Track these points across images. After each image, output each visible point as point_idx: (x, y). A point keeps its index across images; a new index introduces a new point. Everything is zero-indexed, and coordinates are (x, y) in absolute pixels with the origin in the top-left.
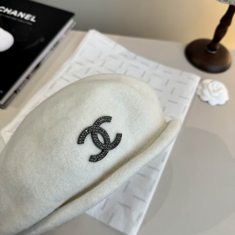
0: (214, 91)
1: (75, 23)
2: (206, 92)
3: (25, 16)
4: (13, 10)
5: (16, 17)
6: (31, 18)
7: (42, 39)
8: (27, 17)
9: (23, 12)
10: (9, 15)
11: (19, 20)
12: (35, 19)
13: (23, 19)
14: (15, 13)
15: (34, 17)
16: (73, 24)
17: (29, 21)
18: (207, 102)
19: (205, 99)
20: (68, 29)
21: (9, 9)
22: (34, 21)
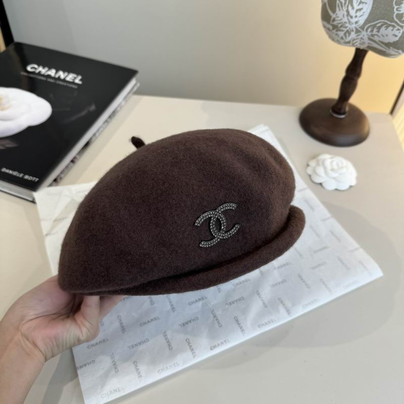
0: (332, 170)
1: (138, 85)
2: (320, 170)
3: (67, 76)
4: (50, 68)
5: (54, 78)
6: (75, 78)
7: (93, 108)
8: (70, 77)
9: (64, 71)
10: (43, 75)
11: (58, 82)
12: (81, 80)
13: (64, 80)
14: (52, 72)
15: (80, 77)
16: (135, 85)
17: (73, 83)
18: (321, 184)
19: (318, 180)
20: (129, 93)
21: (44, 67)
22: (80, 83)
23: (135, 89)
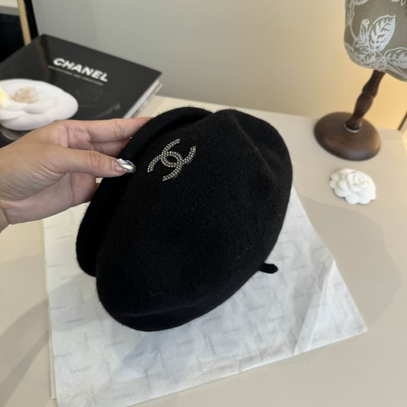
0: (355, 184)
1: (161, 86)
2: (343, 185)
3: (93, 73)
4: (76, 64)
5: (80, 74)
6: (101, 75)
7: (118, 107)
8: (96, 74)
9: (90, 67)
10: (70, 70)
11: (84, 78)
12: (106, 78)
13: (90, 77)
14: (78, 68)
15: (105, 75)
16: (158, 86)
17: (99, 80)
18: (344, 198)
19: (342, 194)
20: (152, 94)
21: (70, 62)
22: (105, 80)
23: (158, 89)
